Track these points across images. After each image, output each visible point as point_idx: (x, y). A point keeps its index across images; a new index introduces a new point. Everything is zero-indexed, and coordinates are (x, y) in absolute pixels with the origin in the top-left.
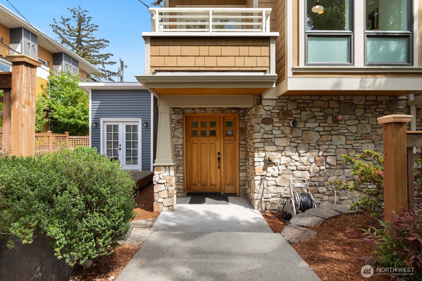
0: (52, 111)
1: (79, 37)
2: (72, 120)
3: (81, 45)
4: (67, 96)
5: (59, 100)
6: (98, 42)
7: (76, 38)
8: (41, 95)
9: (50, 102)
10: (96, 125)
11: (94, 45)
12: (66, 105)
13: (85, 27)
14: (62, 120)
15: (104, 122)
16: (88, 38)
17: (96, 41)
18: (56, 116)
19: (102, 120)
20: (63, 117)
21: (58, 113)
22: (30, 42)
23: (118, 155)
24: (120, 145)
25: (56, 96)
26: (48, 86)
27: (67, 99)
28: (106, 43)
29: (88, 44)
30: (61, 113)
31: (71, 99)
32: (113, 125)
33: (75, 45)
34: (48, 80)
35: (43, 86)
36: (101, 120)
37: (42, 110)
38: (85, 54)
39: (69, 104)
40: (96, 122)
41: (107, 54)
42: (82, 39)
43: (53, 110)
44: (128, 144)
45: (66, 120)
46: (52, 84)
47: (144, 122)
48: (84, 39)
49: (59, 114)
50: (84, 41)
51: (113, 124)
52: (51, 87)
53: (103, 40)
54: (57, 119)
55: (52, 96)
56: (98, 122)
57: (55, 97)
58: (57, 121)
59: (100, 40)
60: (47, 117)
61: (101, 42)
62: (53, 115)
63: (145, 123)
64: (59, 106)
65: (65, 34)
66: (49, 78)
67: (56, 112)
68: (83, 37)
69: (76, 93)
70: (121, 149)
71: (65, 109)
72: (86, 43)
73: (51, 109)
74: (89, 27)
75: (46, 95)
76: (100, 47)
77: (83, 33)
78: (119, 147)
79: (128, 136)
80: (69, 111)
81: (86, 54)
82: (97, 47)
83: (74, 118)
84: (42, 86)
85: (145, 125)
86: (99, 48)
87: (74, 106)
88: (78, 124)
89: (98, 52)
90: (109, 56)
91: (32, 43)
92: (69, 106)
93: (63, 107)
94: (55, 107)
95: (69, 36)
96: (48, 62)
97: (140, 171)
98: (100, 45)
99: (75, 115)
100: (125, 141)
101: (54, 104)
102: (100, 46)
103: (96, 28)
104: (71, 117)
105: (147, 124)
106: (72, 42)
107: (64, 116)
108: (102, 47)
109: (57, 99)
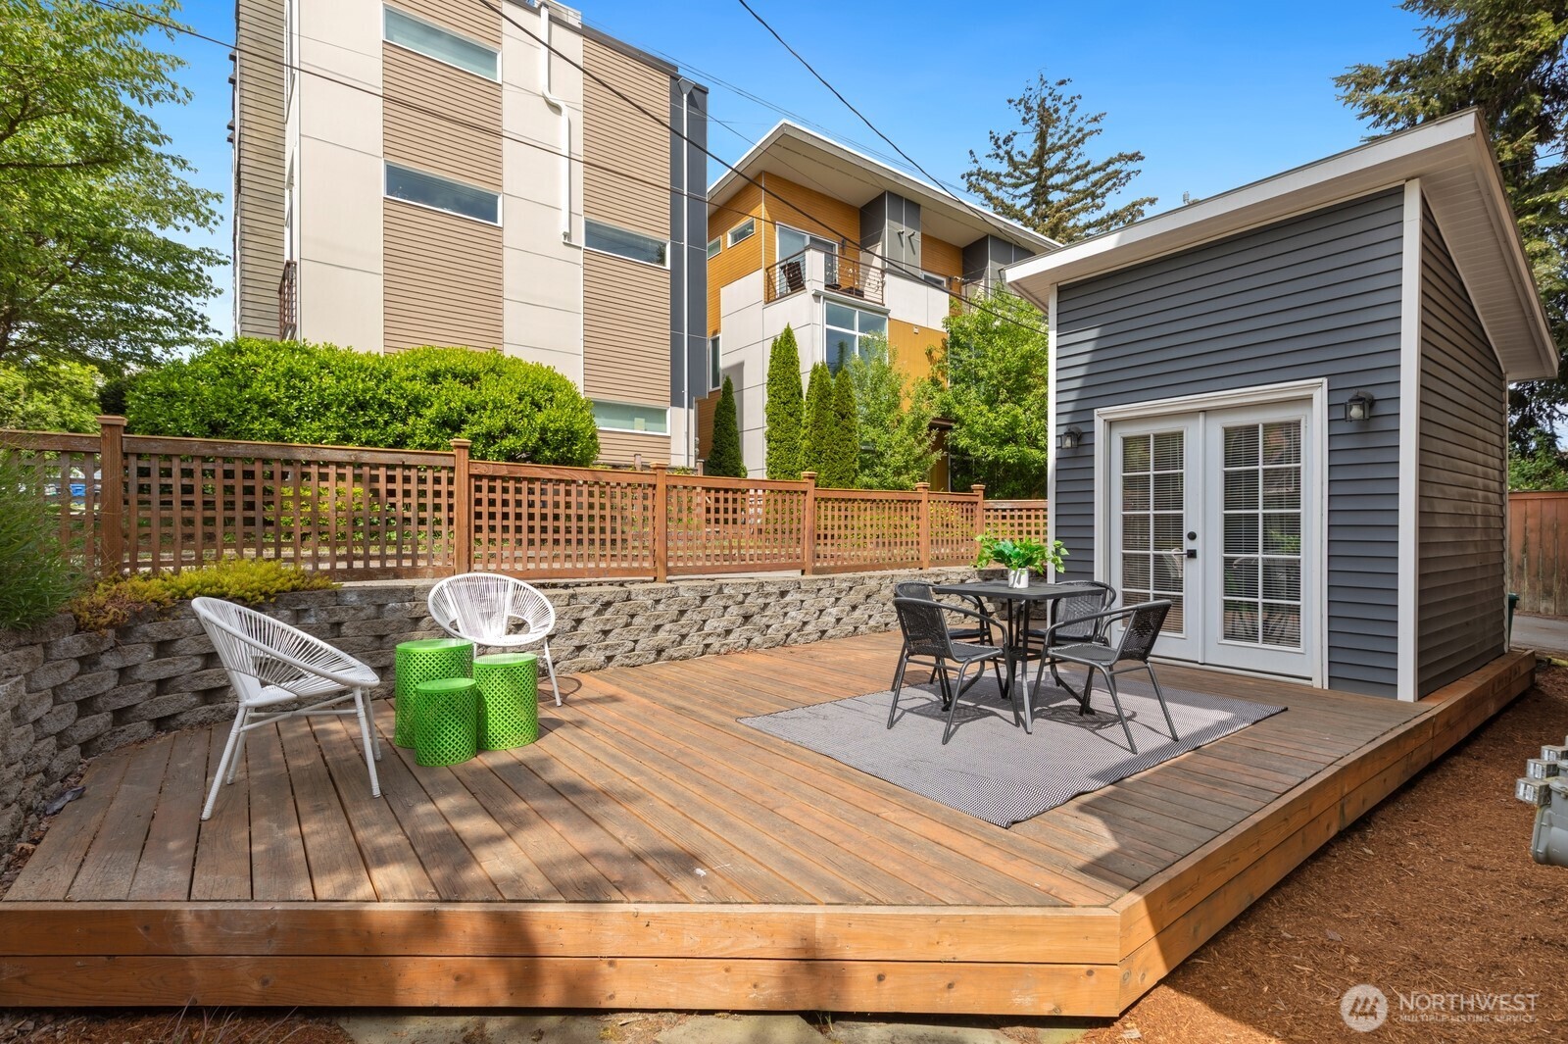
0: (955, 426)
1: (1039, 179)
2: (1009, 450)
3: (1047, 203)
4: (994, 370)
5: (973, 389)
6: (1102, 173)
7: (1032, 186)
8: (927, 381)
9: (950, 398)
10: (1078, 439)
11: (1088, 189)
12: (991, 402)
13: (1060, 138)
14: (980, 453)
15: (1111, 424)
16: (1069, 171)
17: (1094, 171)
18: (964, 442)
19: (1100, 417)
20: (983, 444)
21: (970, 431)
22: (904, 228)
23: (1178, 584)
24: (1192, 536)
25: (967, 377)
26: (946, 349)
27: (995, 382)
28: (1132, 166)
29: (1069, 191)
30: (978, 429)
31: (1008, 379)
32: (1156, 436)
33: (1028, 212)
34: (945, 330)
35: (934, 353)
36: (1096, 418)
37: (925, 425)
38: (1056, 225)
39: (1002, 397)
40: (1073, 428)
41: (1134, 205)
42: (1049, 183)
43: (955, 422)
44: (1237, 533)
45: (992, 452)
46: (956, 343)
47: (1345, 397)
48: (1058, 179)
49: (973, 435)
50: (1056, 187)
51: (1151, 429)
52: (953, 353)
53: (1121, 157)
54: (964, 452)
55: (955, 381)
56: (1084, 428)
57: (963, 380)
58: (967, 458)
59: (1109, 163)
60: (939, 444)
61: (1111, 169)
62: (955, 438)
63: (1358, 400)
64: (974, 409)
65: (1000, 185)
66: (947, 323)
67: (964, 429)
68: (1052, 175)
69: (1022, 357)
70: (1199, 554)
71: (990, 415)
72: (1062, 190)
73: (951, 421)
74: (1073, 131)
75: (941, 379)
76: (1109, 190)
77: (1053, 161)
78: (1188, 545)
79: (1237, 488)
80: (1002, 422)
81: (1061, 227)
82: (1099, 191)
83: (1016, 442)
84: (929, 353)
85: (1356, 412)
86: (1103, 195)
87: (1018, 403)
88: (1030, 464)
89: (1099, 208)
90: (1142, 208)
91: (907, 231)
92: (1002, 402)
93: (985, 408)
94: (961, 412)
95: (1010, 190)
96: (950, 280)
97: (1316, 683)
98: (1109, 179)
99: (1019, 431)
100: (1217, 512)
101: (959, 402)
102: (1110, 183)
103: (1094, 126)
104: (1005, 442)
105: (1368, 403)
106: (1019, 204)
107: (986, 438)
108: (1114, 184)
109: (968, 387)
